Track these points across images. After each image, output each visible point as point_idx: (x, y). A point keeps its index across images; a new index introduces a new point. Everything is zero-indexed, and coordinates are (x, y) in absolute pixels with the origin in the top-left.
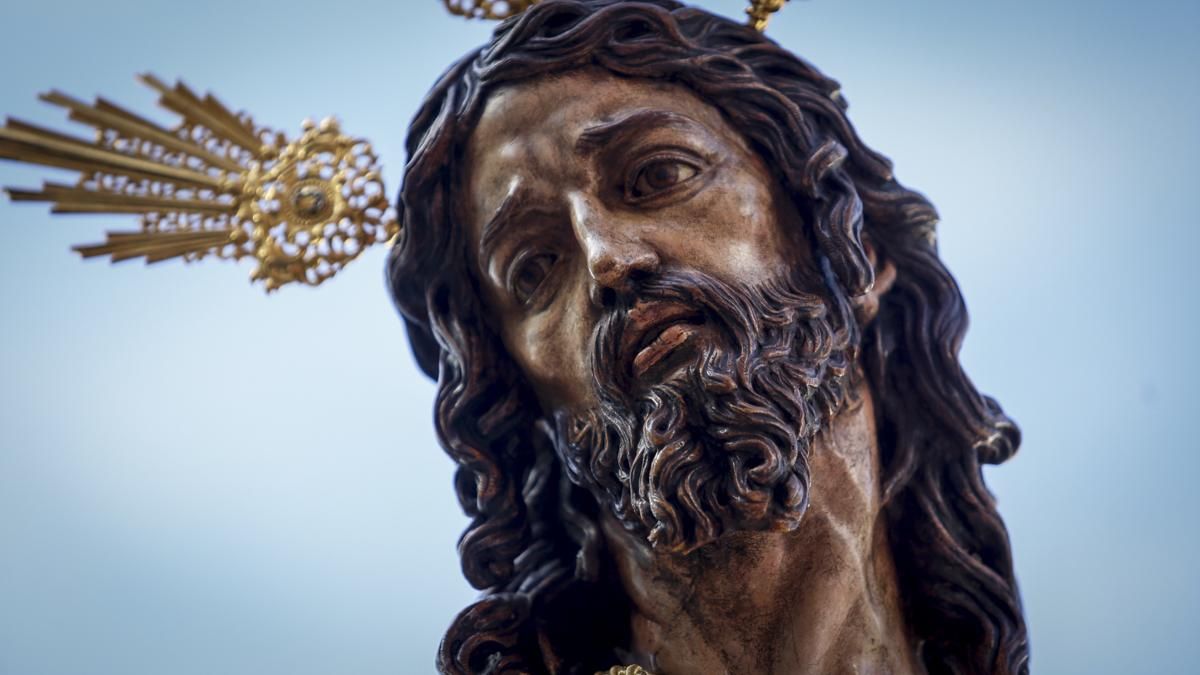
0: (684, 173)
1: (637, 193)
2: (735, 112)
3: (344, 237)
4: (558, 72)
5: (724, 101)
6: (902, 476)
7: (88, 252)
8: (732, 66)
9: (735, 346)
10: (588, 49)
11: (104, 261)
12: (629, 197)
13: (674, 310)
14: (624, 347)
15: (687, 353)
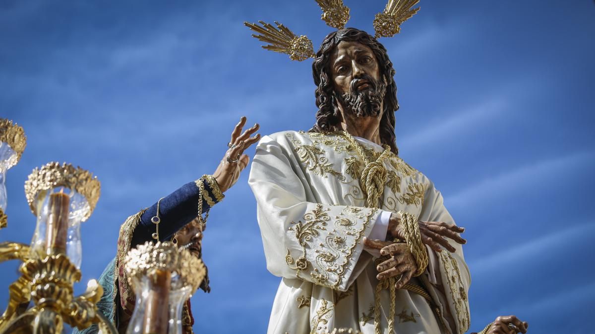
0: (369, 60)
1: (361, 62)
2: (375, 52)
3: (306, 55)
4: (352, 41)
5: (374, 50)
6: (385, 111)
7: (264, 47)
8: (376, 45)
9: (374, 89)
10: (358, 38)
11: (267, 49)
12: (360, 62)
13: (366, 81)
14: (357, 85)
15: (367, 88)
